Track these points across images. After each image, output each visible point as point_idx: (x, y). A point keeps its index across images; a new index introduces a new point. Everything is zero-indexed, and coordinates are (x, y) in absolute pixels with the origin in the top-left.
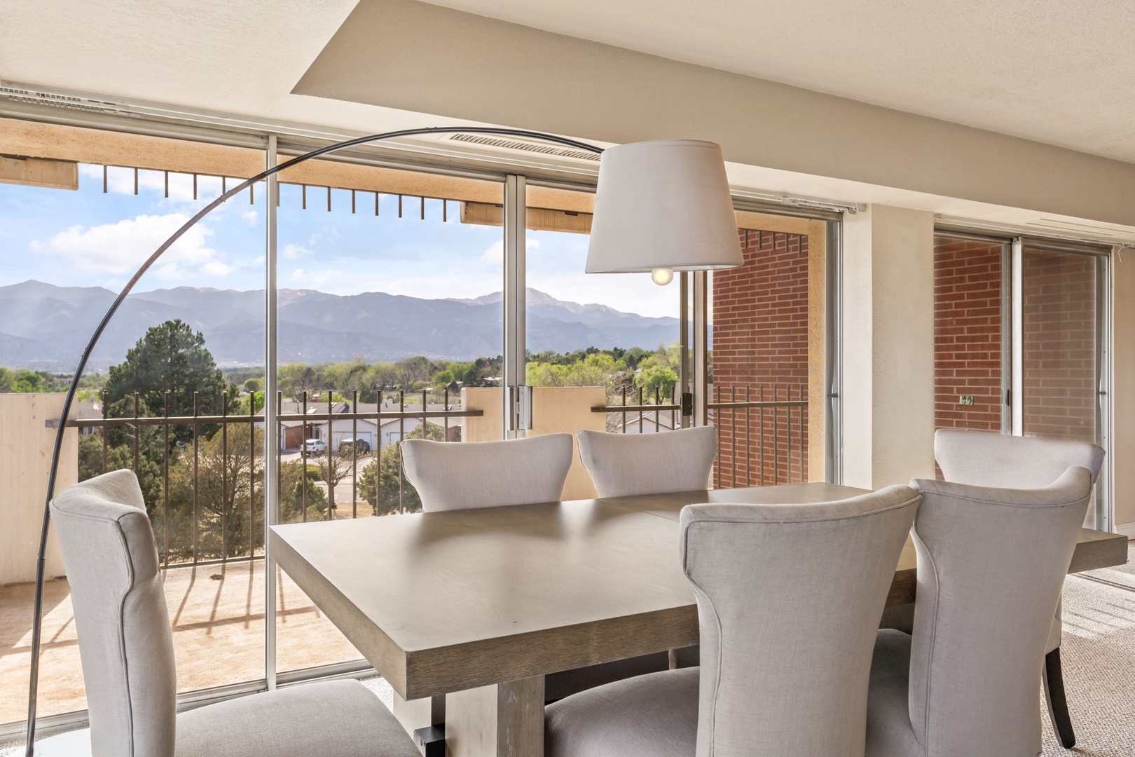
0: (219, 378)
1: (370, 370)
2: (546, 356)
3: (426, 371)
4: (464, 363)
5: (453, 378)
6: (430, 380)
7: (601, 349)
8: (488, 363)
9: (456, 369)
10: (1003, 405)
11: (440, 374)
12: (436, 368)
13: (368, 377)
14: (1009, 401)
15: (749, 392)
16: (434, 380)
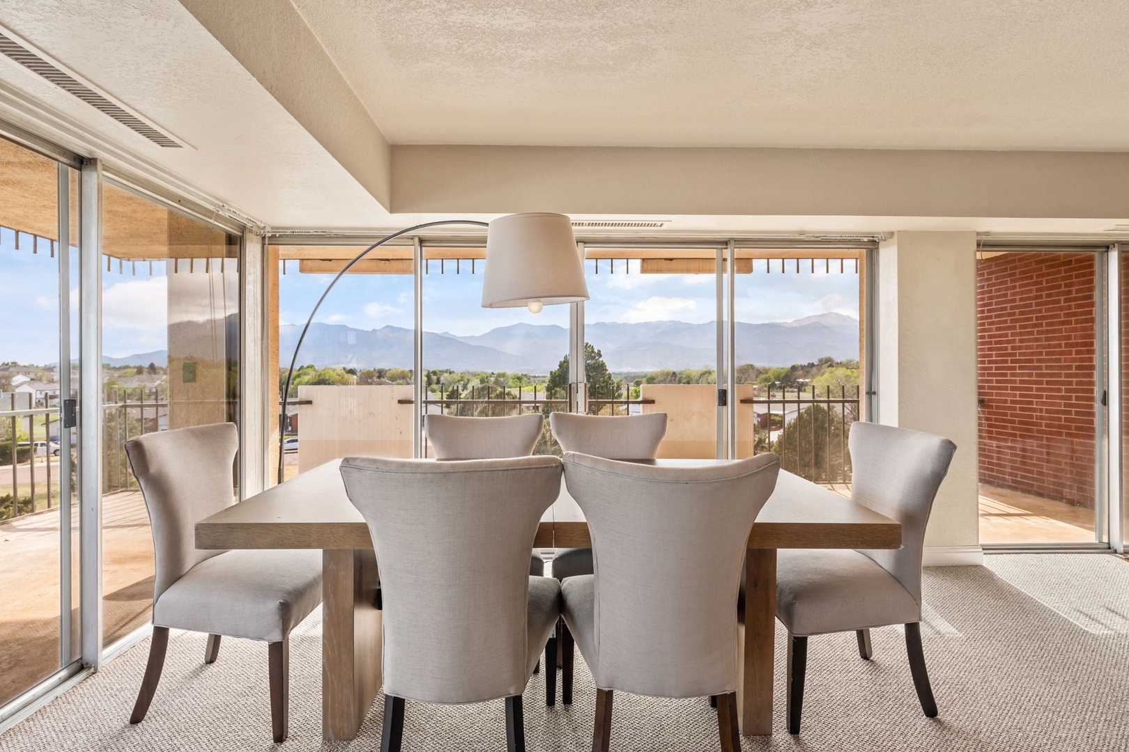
0: (610, 378)
2: (847, 363)
3: (752, 374)
4: (782, 368)
5: (773, 380)
6: (756, 380)
8: (800, 368)
9: (776, 373)
10: (1097, 405)
11: (763, 376)
12: (760, 372)
14: (1105, 401)
16: (759, 381)
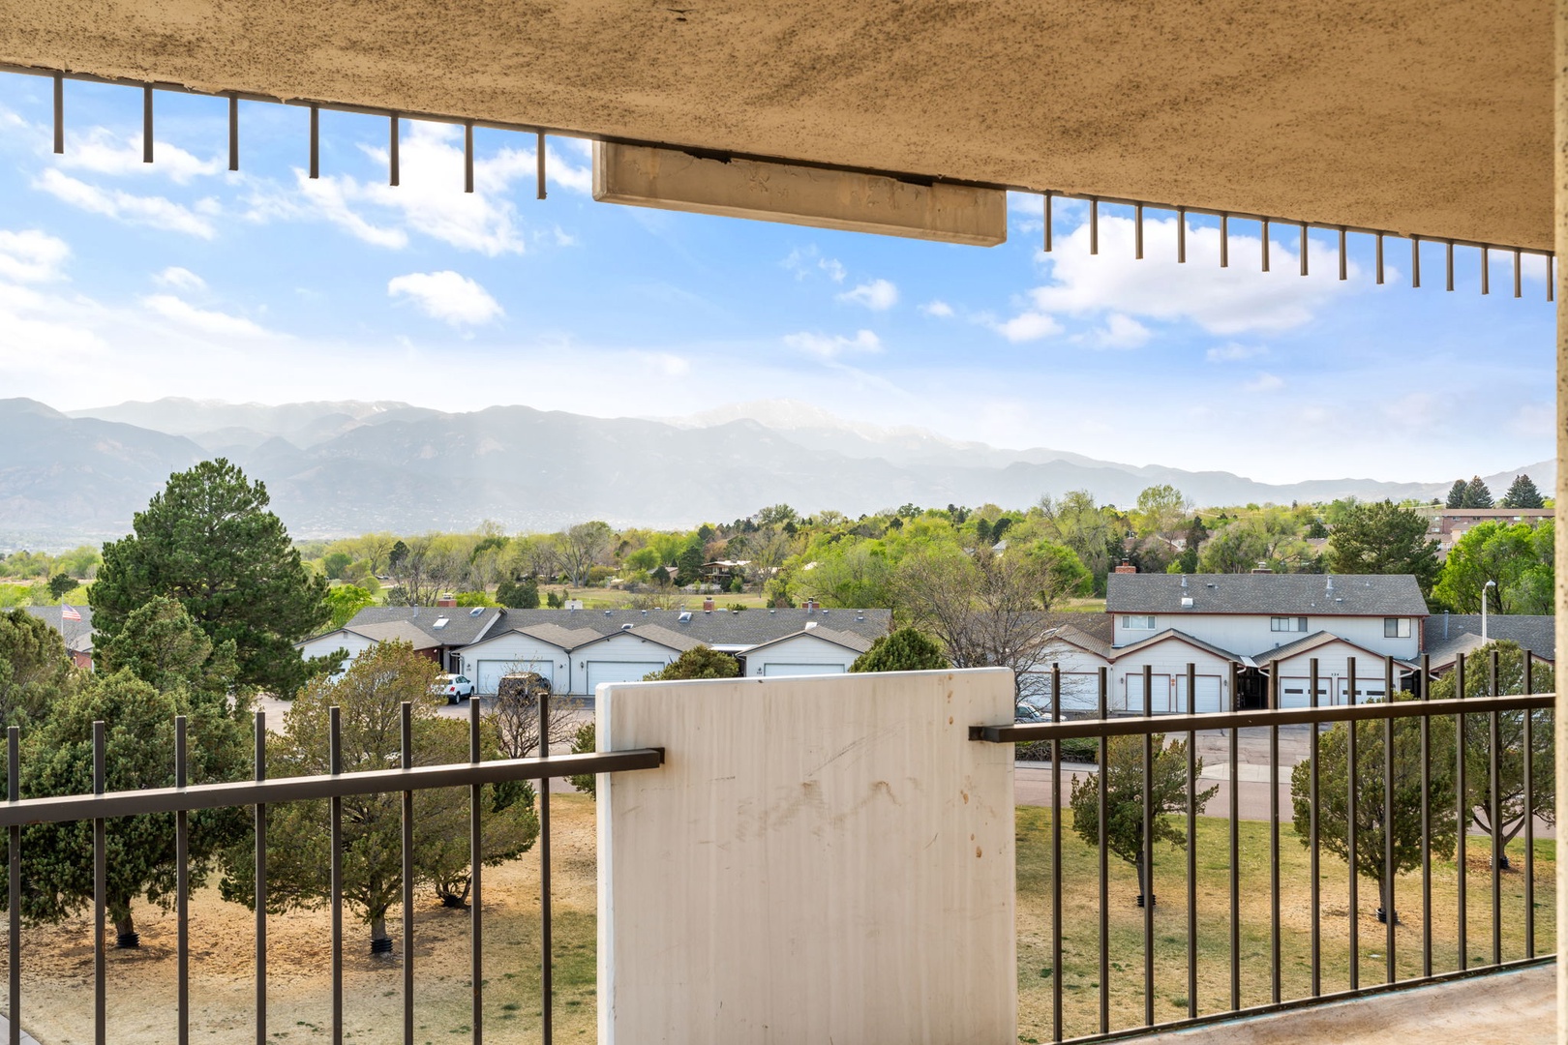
1: (508, 547)
3: (610, 548)
6: (616, 565)
7: (925, 508)
8: (718, 532)
11: (637, 553)
12: (626, 543)
13: (507, 558)
16: (624, 566)
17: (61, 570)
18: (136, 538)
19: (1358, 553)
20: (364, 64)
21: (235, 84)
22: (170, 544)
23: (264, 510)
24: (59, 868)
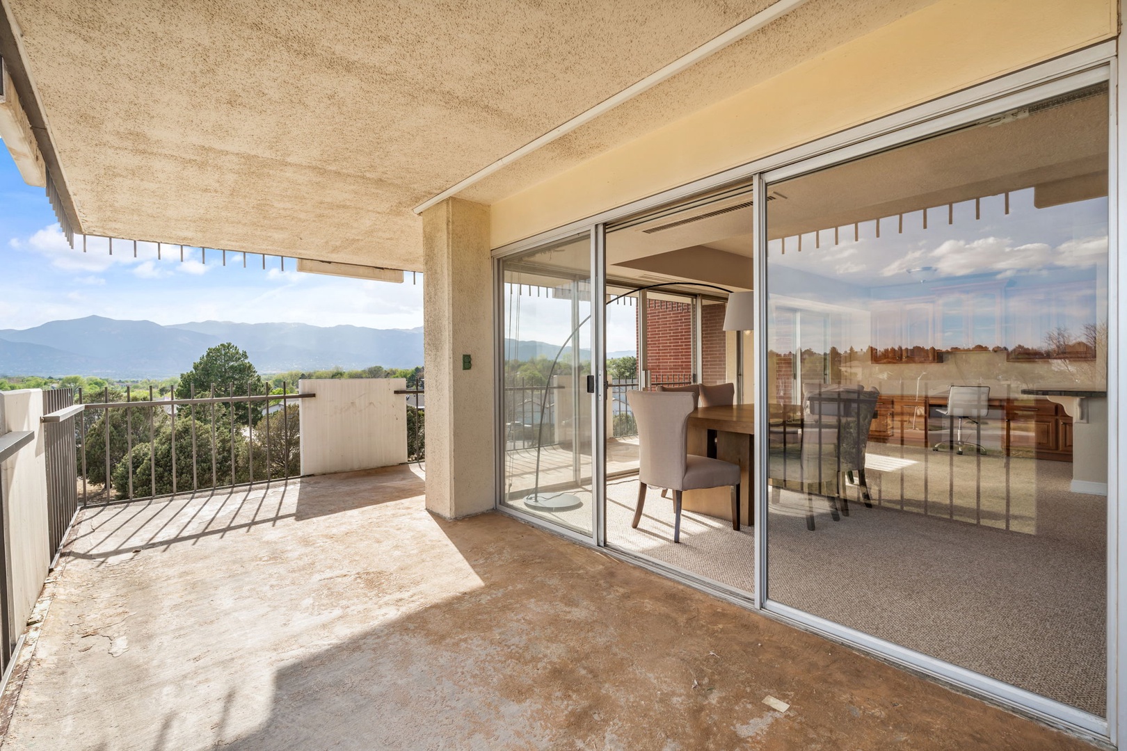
15: (657, 378)
17: (164, 385)
18: (194, 372)
19: (624, 373)
20: (234, 243)
21: (203, 246)
22: (208, 374)
23: (246, 361)
24: (165, 487)
